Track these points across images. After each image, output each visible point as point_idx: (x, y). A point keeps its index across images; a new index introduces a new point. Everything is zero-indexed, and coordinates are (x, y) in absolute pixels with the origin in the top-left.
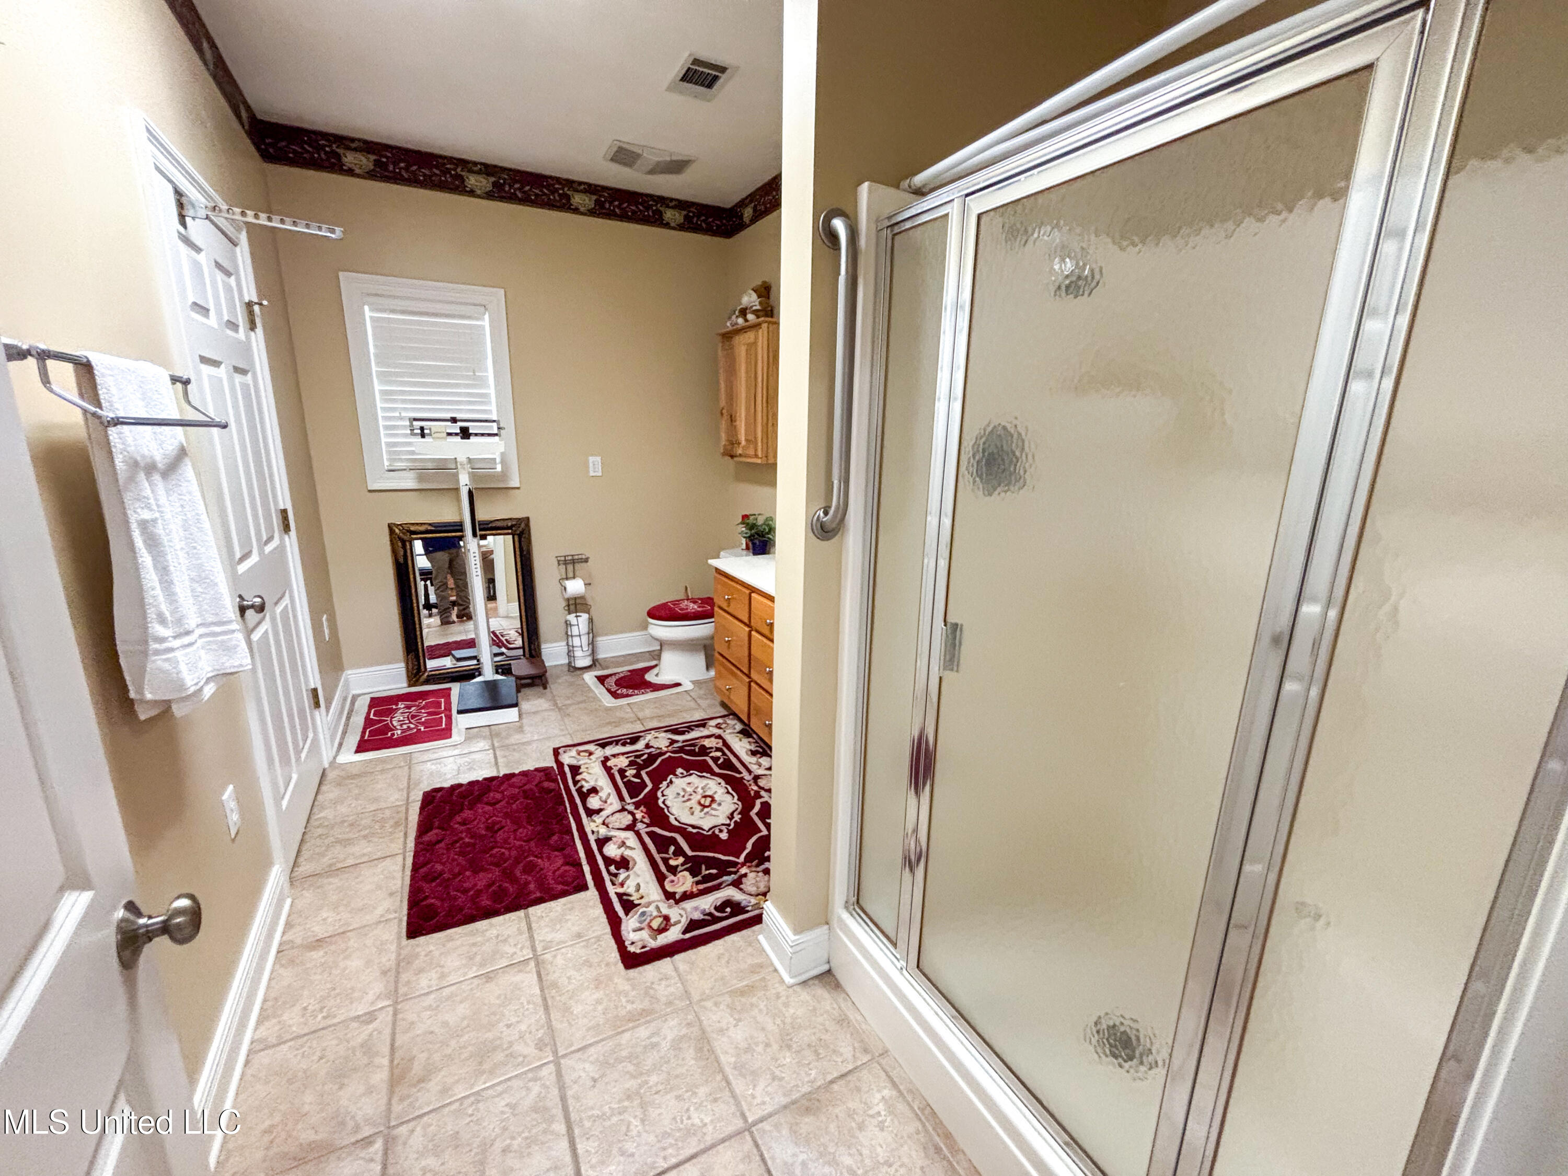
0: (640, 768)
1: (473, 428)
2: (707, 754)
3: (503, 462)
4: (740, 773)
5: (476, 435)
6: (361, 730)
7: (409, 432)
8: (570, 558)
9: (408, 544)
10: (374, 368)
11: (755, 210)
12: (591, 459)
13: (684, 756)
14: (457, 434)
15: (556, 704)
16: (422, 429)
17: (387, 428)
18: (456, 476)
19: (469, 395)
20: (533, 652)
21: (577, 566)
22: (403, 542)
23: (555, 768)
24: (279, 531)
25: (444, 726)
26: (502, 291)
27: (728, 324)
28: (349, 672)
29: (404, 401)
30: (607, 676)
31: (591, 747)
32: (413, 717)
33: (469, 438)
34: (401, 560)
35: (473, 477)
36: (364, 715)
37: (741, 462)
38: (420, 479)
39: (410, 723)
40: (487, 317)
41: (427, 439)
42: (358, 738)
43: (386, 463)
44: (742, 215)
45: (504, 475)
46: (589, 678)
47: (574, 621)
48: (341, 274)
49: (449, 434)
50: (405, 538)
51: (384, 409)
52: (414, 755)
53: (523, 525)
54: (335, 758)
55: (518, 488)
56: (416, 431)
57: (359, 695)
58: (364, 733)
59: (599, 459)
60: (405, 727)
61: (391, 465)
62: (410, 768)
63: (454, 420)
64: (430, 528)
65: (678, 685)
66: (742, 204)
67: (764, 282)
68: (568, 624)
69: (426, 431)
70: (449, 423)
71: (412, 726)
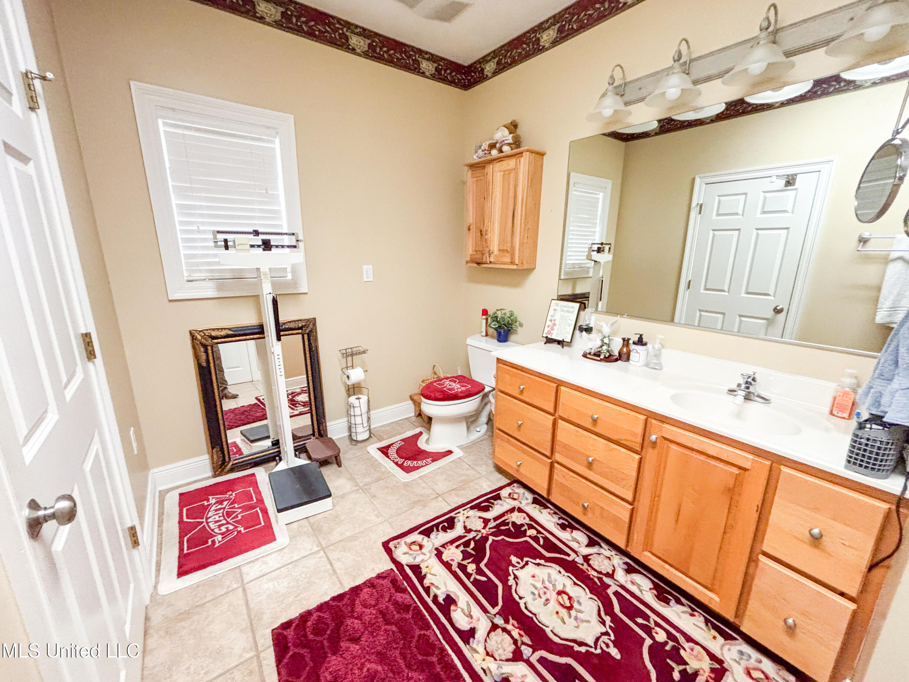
0: (477, 561)
1: (274, 240)
2: (524, 534)
3: (294, 272)
4: (569, 555)
5: (277, 246)
6: (177, 540)
7: (213, 244)
8: (350, 350)
9: (209, 348)
10: (170, 183)
11: (498, 63)
12: (365, 267)
13: (507, 539)
14: (259, 246)
15: (357, 485)
16: (226, 241)
17: (185, 240)
18: (259, 285)
19: (262, 211)
20: (322, 432)
21: (354, 357)
22: (205, 346)
23: (395, 569)
24: (81, 360)
25: (263, 524)
26: (292, 116)
27: (475, 157)
28: (155, 470)
29: (202, 216)
30: (389, 446)
31: (415, 537)
32: (229, 514)
33: (270, 250)
34: (204, 364)
35: (274, 285)
36: (177, 519)
37: (485, 268)
38: (219, 288)
39: (228, 523)
40: (277, 141)
41: (231, 251)
42: (176, 553)
43: (186, 274)
44: (483, 70)
45: (295, 283)
46: (373, 449)
47: (356, 403)
48: (132, 83)
49: (252, 246)
50: (207, 343)
51: (182, 223)
52: (244, 569)
53: (311, 326)
54: (155, 587)
55: (306, 293)
56: (219, 243)
57: (168, 491)
58: (181, 543)
59: (370, 267)
60: (223, 529)
61: (190, 276)
62: (244, 590)
63: (256, 233)
64: (230, 332)
65: (450, 452)
66: (484, 60)
67: (514, 121)
68: (350, 406)
69: (229, 244)
70: (251, 236)
71: (231, 527)
